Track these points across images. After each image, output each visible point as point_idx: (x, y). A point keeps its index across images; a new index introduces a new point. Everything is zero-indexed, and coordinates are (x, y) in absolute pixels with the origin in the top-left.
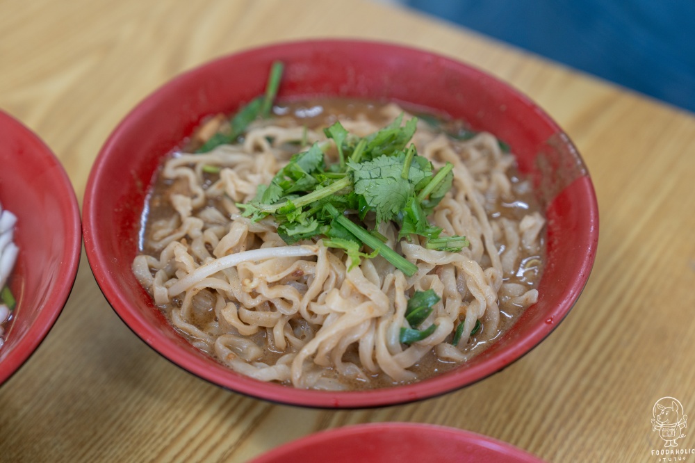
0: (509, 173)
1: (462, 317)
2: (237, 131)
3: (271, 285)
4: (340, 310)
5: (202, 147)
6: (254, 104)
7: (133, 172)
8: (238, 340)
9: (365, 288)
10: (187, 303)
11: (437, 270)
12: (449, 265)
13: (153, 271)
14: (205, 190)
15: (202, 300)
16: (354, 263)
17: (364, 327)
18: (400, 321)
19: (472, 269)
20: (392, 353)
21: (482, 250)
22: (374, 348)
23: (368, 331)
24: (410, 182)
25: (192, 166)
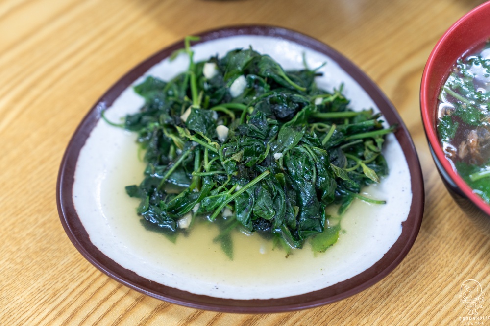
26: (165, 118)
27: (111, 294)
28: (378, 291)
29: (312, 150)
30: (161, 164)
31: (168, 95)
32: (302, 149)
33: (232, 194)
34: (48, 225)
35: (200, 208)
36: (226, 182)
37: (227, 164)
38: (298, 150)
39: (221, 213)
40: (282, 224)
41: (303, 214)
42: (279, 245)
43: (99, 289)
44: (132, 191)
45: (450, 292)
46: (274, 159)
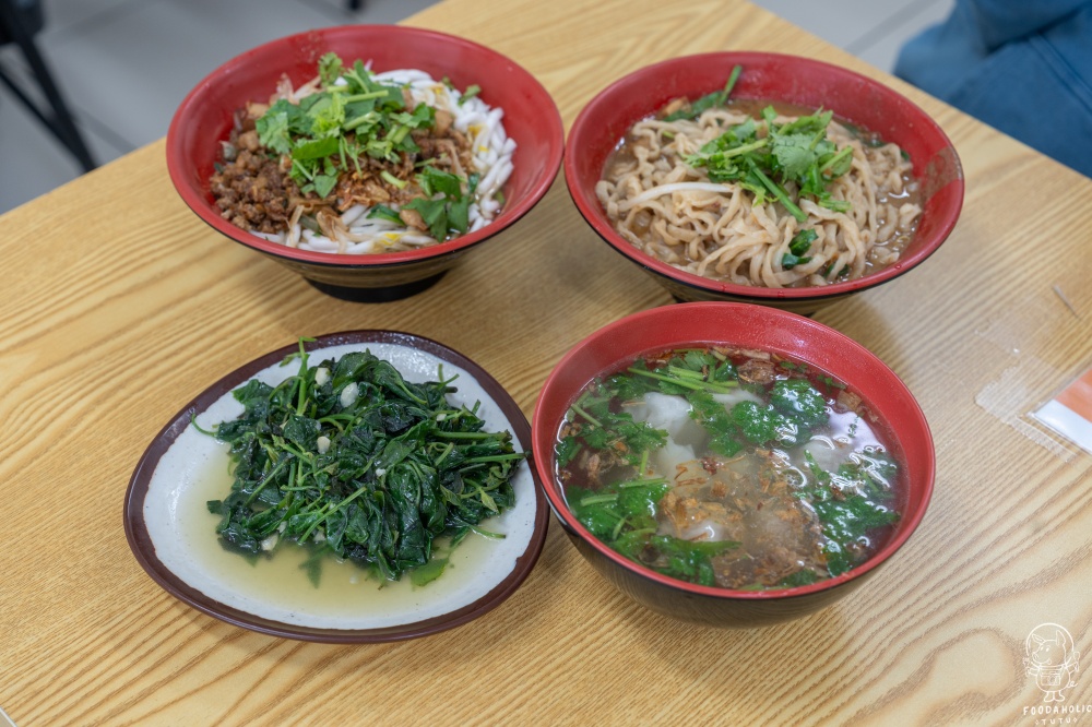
0: (903, 175)
1: (835, 259)
2: (695, 112)
3: (695, 209)
4: (741, 232)
5: (666, 118)
6: (713, 96)
7: (609, 125)
8: (662, 247)
9: (763, 220)
10: (630, 217)
11: (824, 223)
12: (833, 221)
13: (610, 193)
14: (661, 147)
15: (642, 218)
16: (759, 201)
17: (756, 249)
18: (784, 248)
19: (851, 228)
20: (774, 272)
21: (864, 221)
22: (762, 266)
23: (760, 252)
24: (816, 154)
25: (656, 130)
26: (262, 426)
27: (175, 620)
28: (484, 636)
29: (419, 467)
30: (252, 479)
31: (272, 403)
32: (408, 467)
33: (324, 512)
34: (114, 541)
35: (287, 528)
36: (319, 499)
37: (319, 476)
38: (404, 468)
39: (312, 536)
40: (377, 549)
41: (404, 542)
42: (373, 575)
43: (161, 614)
44: (214, 507)
45: (567, 643)
46: (376, 476)
